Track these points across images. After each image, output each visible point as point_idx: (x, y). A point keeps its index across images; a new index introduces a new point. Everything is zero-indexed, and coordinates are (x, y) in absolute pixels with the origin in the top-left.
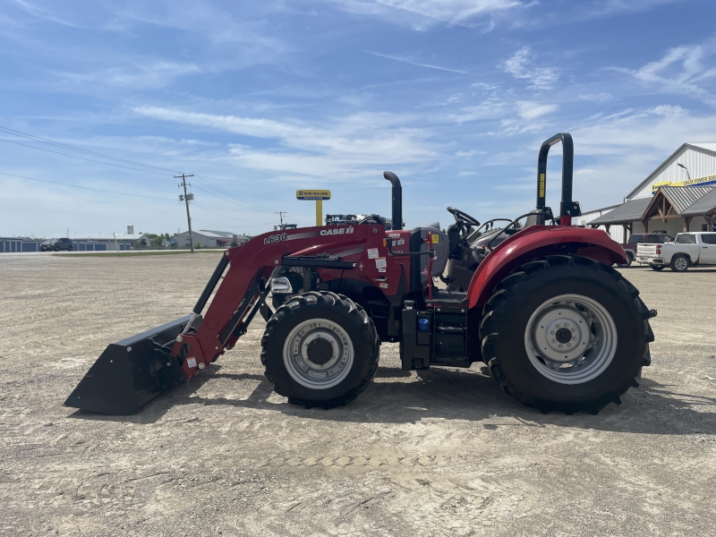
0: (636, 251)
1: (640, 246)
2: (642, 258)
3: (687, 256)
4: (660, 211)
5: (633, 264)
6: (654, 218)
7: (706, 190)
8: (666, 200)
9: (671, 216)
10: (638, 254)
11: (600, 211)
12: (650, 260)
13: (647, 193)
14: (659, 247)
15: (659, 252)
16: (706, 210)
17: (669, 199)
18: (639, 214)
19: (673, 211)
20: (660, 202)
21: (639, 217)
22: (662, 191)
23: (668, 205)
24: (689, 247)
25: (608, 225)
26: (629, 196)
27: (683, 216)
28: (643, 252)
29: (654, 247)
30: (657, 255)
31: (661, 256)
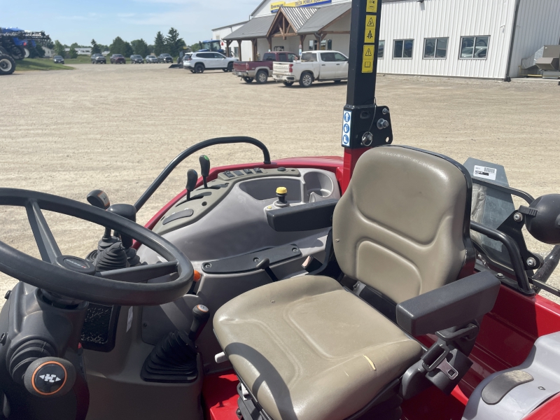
0: (271, 68)
1: (275, 64)
2: (277, 75)
3: (310, 73)
4: (280, 29)
5: (269, 79)
6: (276, 35)
7: (313, 10)
8: (286, 19)
9: (290, 34)
10: (274, 72)
11: (231, 27)
12: (285, 78)
13: (266, 12)
14: (291, 65)
15: (291, 70)
16: (316, 30)
17: (288, 19)
18: (264, 31)
19: (291, 30)
20: (280, 21)
21: (265, 34)
22: (282, 10)
23: (287, 23)
24: (312, 65)
25: (239, 41)
26: (253, 14)
27: (299, 34)
28: (278, 70)
29: (286, 65)
30: (290, 74)
31: (293, 74)
